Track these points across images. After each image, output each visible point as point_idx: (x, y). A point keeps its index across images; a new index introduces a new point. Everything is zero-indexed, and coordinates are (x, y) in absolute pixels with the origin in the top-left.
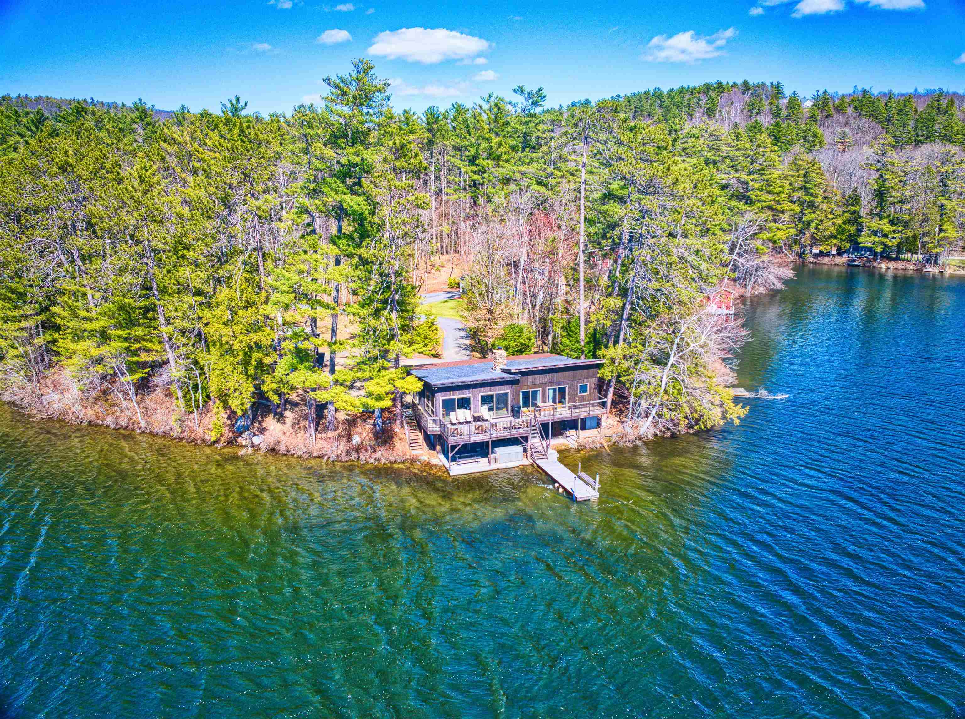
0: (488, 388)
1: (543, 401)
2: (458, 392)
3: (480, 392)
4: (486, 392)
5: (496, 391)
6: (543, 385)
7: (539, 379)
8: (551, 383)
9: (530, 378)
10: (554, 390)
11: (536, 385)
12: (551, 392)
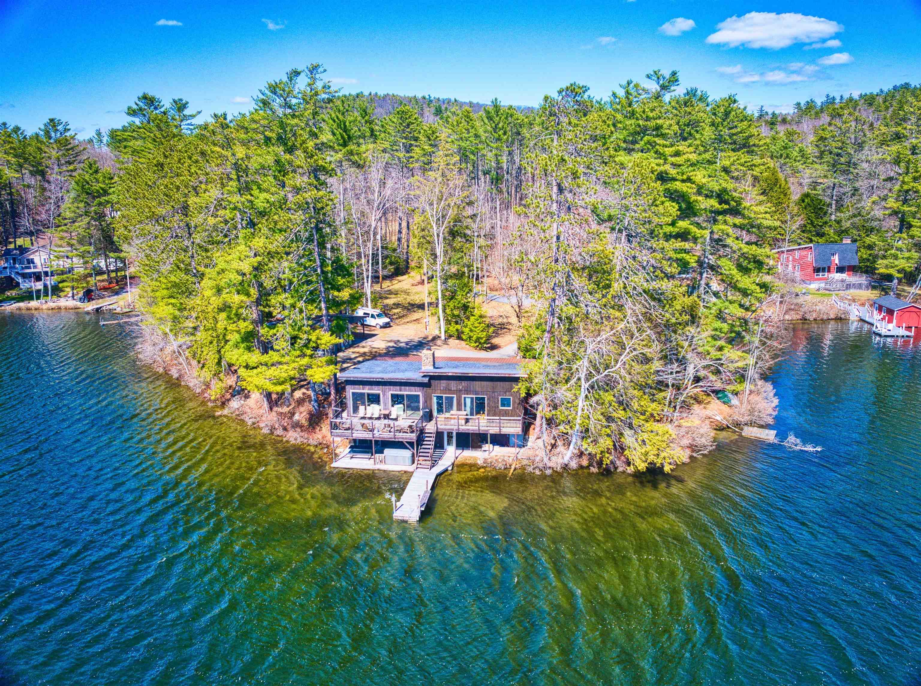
0: (398, 388)
1: (459, 409)
2: (367, 387)
3: (390, 390)
4: (396, 391)
5: (406, 392)
6: (459, 392)
7: (453, 385)
8: (467, 392)
9: (444, 383)
10: (472, 398)
11: (450, 391)
12: (468, 401)
